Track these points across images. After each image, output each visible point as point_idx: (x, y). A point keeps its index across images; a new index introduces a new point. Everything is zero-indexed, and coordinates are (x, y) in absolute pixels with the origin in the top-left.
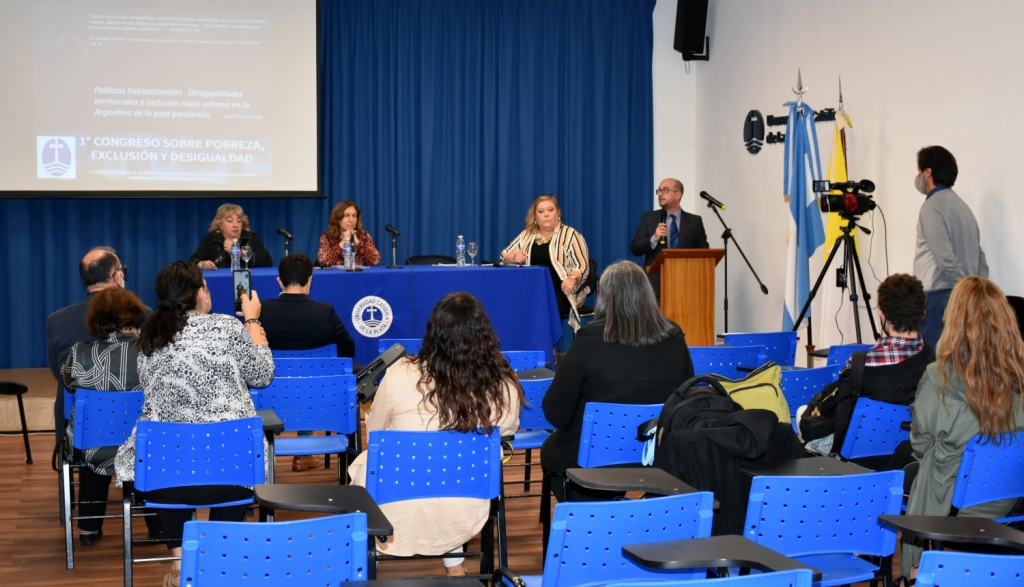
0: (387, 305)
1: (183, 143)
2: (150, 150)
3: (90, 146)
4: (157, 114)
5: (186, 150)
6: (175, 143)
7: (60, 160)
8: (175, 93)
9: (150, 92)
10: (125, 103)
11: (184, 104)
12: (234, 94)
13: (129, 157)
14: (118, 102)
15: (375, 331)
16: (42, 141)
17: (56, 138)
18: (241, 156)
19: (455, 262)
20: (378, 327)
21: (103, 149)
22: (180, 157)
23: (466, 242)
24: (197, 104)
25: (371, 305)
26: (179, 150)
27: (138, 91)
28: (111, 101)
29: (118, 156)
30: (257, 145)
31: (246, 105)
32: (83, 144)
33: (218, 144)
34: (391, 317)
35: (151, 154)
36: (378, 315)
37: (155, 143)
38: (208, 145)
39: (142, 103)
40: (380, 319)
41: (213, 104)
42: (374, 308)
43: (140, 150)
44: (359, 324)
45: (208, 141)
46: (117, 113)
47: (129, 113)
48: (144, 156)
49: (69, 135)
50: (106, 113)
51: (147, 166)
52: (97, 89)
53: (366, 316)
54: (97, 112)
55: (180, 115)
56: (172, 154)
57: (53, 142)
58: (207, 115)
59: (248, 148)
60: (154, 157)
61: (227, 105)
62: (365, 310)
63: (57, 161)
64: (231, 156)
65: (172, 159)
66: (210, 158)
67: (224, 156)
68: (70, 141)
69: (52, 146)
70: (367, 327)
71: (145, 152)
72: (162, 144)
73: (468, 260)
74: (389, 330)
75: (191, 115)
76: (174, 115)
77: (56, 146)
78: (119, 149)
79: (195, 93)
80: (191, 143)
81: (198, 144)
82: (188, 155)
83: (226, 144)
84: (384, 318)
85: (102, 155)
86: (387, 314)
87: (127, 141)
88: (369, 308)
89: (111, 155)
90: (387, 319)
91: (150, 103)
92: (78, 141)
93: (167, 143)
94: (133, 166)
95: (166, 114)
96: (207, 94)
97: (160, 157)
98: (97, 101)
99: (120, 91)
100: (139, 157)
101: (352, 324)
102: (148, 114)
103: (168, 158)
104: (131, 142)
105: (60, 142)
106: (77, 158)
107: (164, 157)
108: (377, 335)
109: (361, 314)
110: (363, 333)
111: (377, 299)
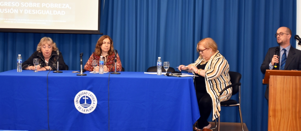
0: (94, 96)
1: (31, 5)
5: (32, 8)
13: (4, 11)
15: (87, 110)
18: (59, 11)
19: (156, 71)
20: (88, 108)
22: (29, 12)
23: (163, 60)
25: (85, 95)
26: (29, 8)
30: (68, 6)
33: (48, 5)
34: (96, 102)
35: (15, 10)
36: (89, 101)
37: (17, 4)
38: (43, 6)
40: (90, 104)
42: (87, 97)
43: (9, 8)
44: (78, 106)
45: (43, 4)
48: (12, 11)
51: (13, 16)
53: (82, 101)
56: (25, 10)
59: (63, 7)
60: (16, 11)
62: (82, 98)
64: (54, 11)
65: (25, 13)
66: (44, 13)
67: (51, 11)
70: (82, 108)
71: (12, 9)
72: (20, 5)
73: (163, 71)
74: (95, 110)
80: (35, 5)
81: (38, 5)
82: (33, 11)
83: (52, 5)
84: (92, 103)
86: (94, 101)
87: (4, 3)
88: (84, 97)
90: (94, 103)
97: (19, 12)
100: (9, 11)
101: (74, 105)
103: (23, 12)
104: (6, 4)
107: (21, 12)
108: (88, 112)
109: (79, 100)
110: (80, 111)
111: (89, 92)
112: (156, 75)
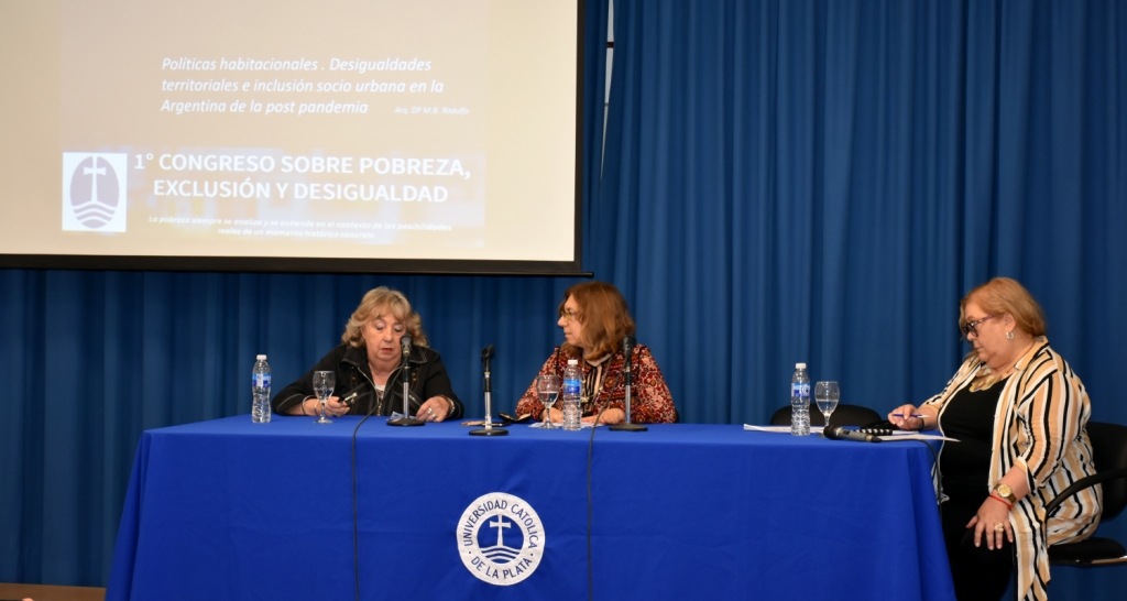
0: (534, 515)
1: (317, 164)
2: (257, 177)
3: (152, 171)
4: (271, 108)
5: (323, 178)
6: (302, 164)
7: (99, 199)
8: (305, 65)
9: (260, 65)
10: (216, 87)
11: (321, 87)
12: (416, 65)
13: (220, 190)
14: (202, 86)
15: (506, 572)
16: (71, 161)
17: (95, 156)
18: (425, 188)
19: (788, 422)
20: (512, 564)
21: (176, 176)
22: (311, 191)
23: (812, 376)
24: (346, 87)
25: (498, 512)
26: (310, 178)
27: (239, 65)
28: (192, 85)
29: (201, 189)
30: (457, 167)
31: (438, 87)
32: (140, 166)
33: (382, 166)
34: (541, 541)
35: (259, 185)
36: (514, 537)
37: (267, 164)
38: (363, 168)
39: (245, 86)
40: (519, 546)
41: (374, 86)
42: (505, 519)
43: (238, 177)
44: (469, 553)
45: (363, 160)
46: (201, 106)
47: (221, 108)
48: (247, 189)
49: (115, 150)
50: (182, 108)
51: (250, 208)
52: (167, 62)
53: (486, 537)
54: (166, 106)
55: (312, 108)
56: (297, 186)
57: (88, 163)
58: (363, 109)
59: (439, 172)
60: (263, 190)
61: (400, 88)
62: (487, 523)
63: (94, 200)
64: (406, 189)
65: (297, 196)
66: (367, 194)
67: (393, 188)
68: (118, 162)
69: (87, 171)
70: (489, 562)
71: (247, 182)
72: (279, 165)
73: (816, 418)
74: (537, 572)
75: (333, 108)
76: (304, 108)
77: (95, 171)
78: (201, 176)
79: (342, 65)
80: (333, 164)
81: (343, 165)
82: (325, 188)
83: (397, 166)
84: (526, 544)
85: (172, 188)
86: (533, 534)
87: (217, 160)
88: (495, 519)
89: (188, 188)
90: (533, 545)
91: (261, 86)
92: (132, 162)
93: (290, 164)
94: (229, 208)
95: (288, 108)
96: (363, 67)
97: (274, 191)
98: (167, 86)
99: (208, 65)
100: (237, 190)
101: (458, 552)
102: (256, 107)
103: (289, 192)
104: (227, 162)
105: (102, 163)
106: (130, 193)
107: (282, 191)
108: (510, 581)
109: (475, 531)
110: (480, 575)
111: (512, 499)
112: (789, 434)
